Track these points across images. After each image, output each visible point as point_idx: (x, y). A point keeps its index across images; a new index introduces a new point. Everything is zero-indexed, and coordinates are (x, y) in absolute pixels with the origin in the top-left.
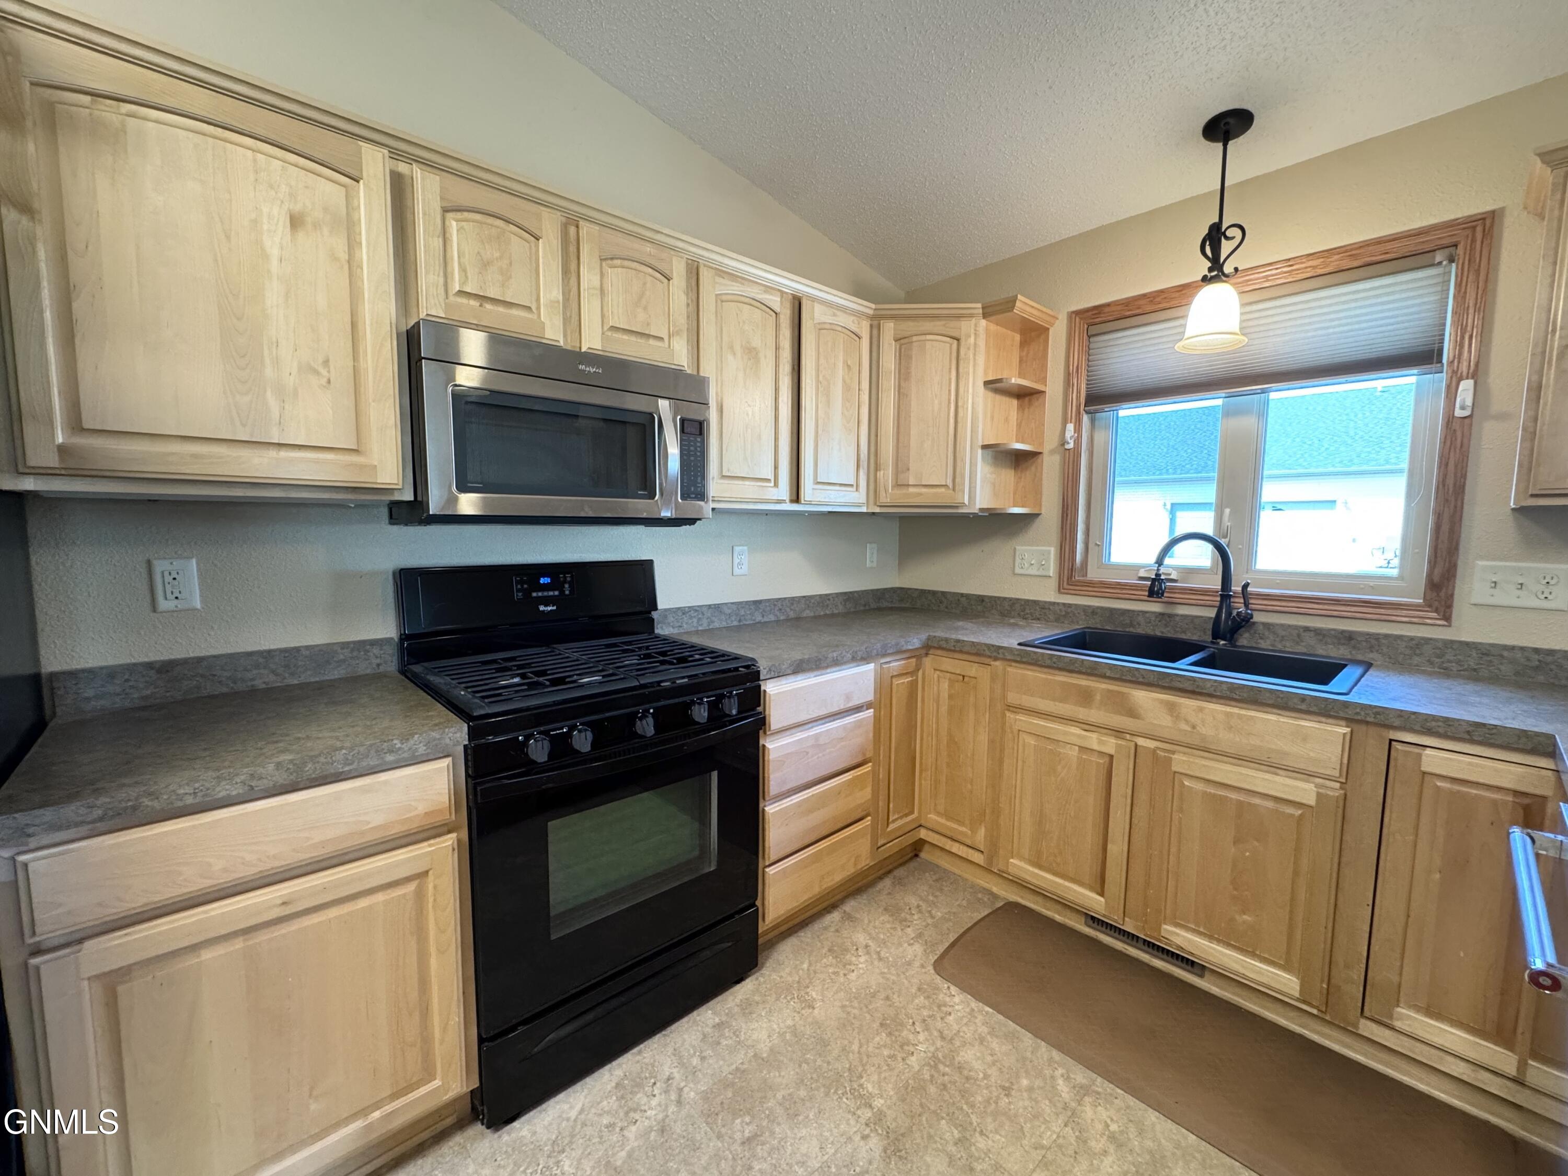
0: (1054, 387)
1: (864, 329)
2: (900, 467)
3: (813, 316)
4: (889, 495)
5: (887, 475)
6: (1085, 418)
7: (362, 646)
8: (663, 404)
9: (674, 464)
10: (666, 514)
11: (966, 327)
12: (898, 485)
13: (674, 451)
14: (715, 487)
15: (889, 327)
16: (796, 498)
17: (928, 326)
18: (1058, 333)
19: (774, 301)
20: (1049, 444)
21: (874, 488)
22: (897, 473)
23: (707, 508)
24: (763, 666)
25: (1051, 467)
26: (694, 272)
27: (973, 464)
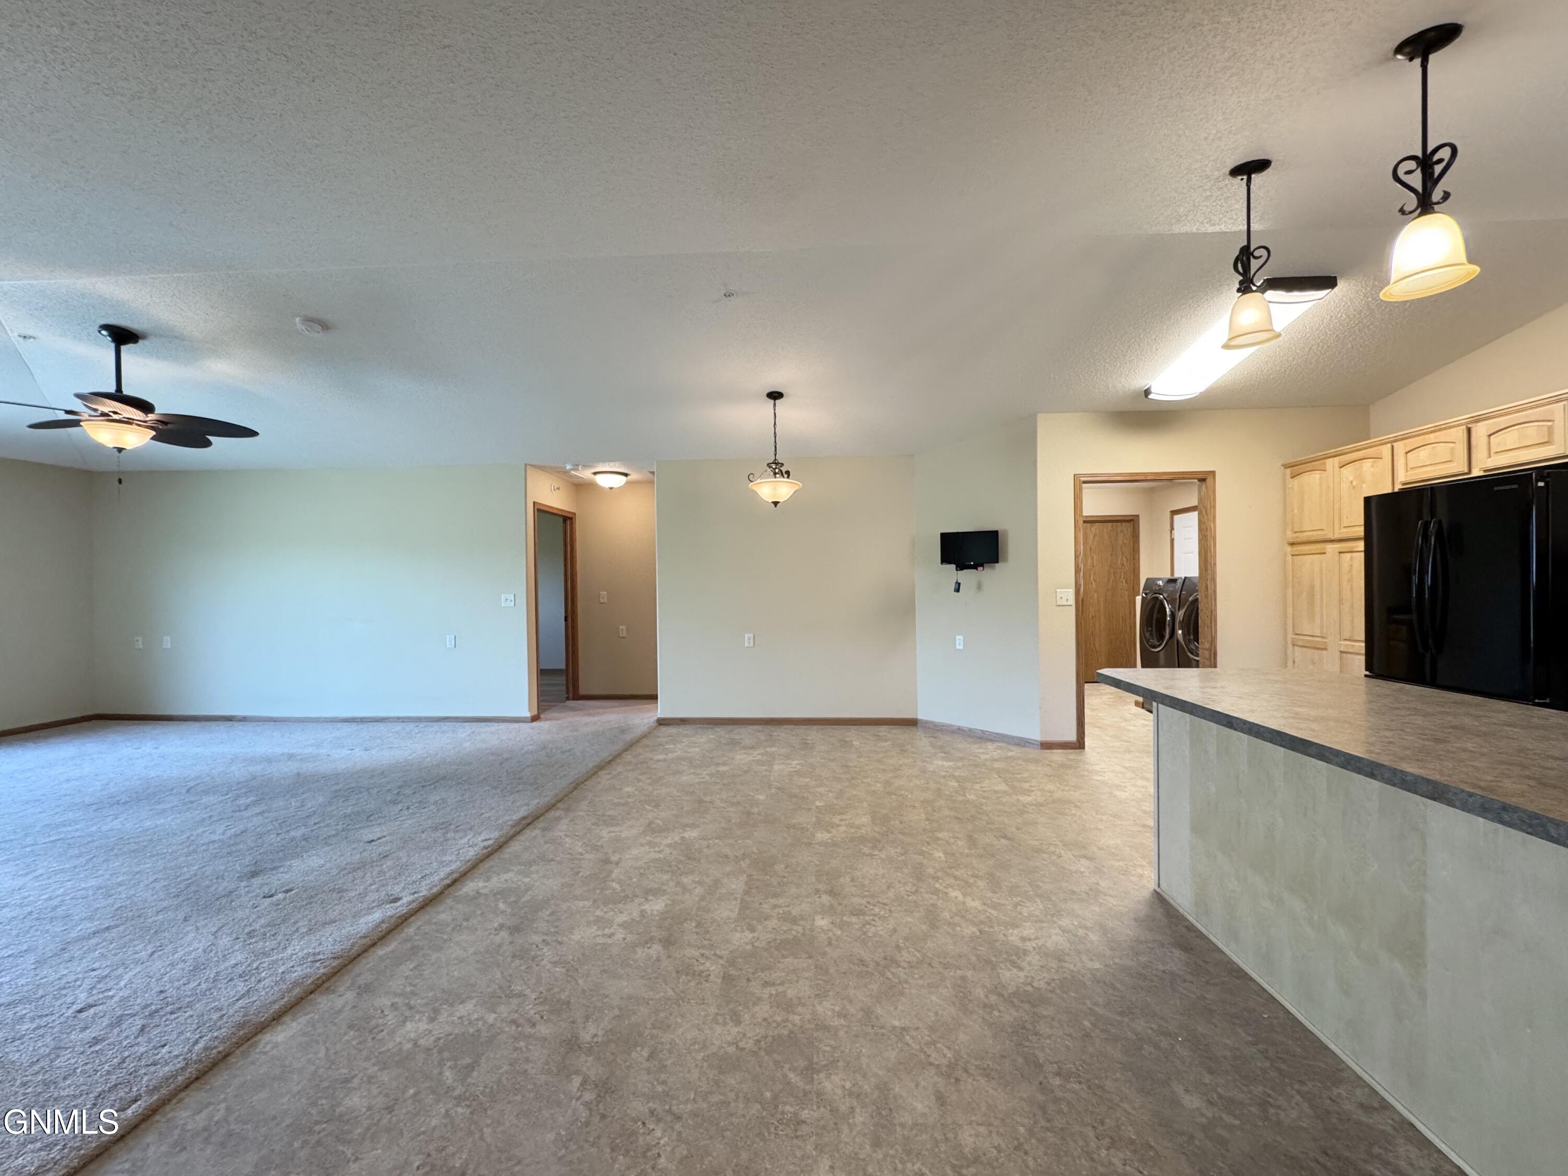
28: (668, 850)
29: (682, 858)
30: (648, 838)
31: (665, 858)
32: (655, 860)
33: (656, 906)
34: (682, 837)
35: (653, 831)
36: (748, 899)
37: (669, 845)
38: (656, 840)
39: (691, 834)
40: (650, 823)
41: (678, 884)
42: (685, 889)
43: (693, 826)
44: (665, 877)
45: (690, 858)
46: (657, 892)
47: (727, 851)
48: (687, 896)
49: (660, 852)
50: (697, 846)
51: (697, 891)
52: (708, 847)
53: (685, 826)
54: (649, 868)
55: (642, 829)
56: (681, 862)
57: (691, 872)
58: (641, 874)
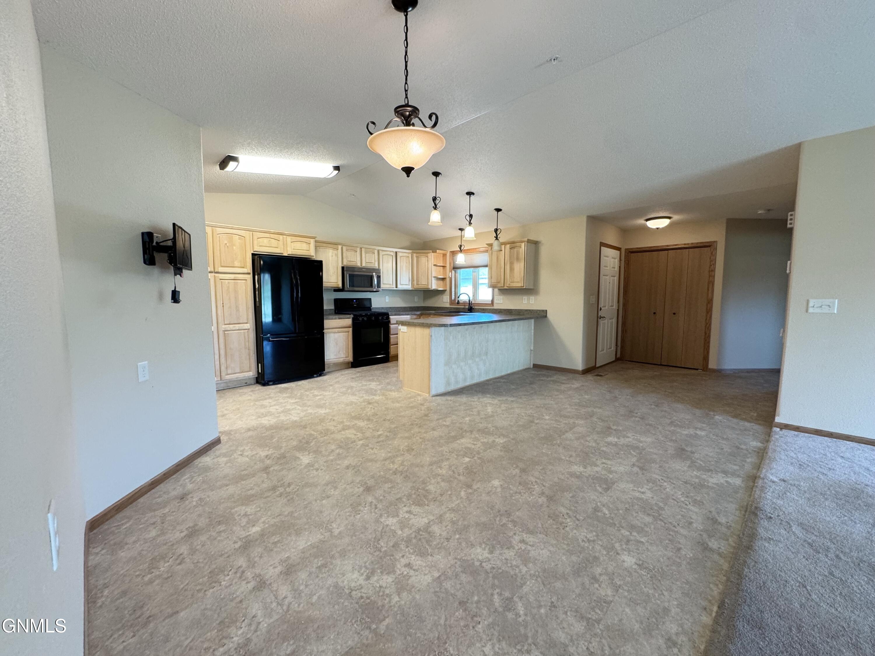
0: (448, 266)
1: (410, 256)
2: (418, 281)
3: (399, 255)
4: (416, 286)
5: (415, 282)
6: (453, 272)
7: (330, 310)
8: (374, 274)
9: (376, 282)
10: (375, 290)
11: (429, 255)
12: (417, 284)
13: (376, 280)
14: (382, 286)
15: (415, 255)
16: (397, 287)
17: (422, 254)
18: (448, 254)
19: (392, 253)
20: (447, 277)
21: (413, 285)
22: (417, 282)
23: (380, 289)
24: (390, 313)
25: (448, 280)
26: (378, 251)
27: (431, 280)
28: (599, 462)
29: (591, 455)
30: (611, 476)
31: (602, 458)
32: (608, 459)
33: (610, 439)
34: (586, 468)
35: (606, 481)
36: (568, 430)
37: (596, 465)
38: (604, 472)
39: (577, 469)
40: (607, 489)
41: (598, 444)
42: (595, 441)
43: (572, 475)
44: (604, 449)
45: (587, 453)
46: (609, 444)
47: (561, 450)
48: (595, 438)
49: (603, 463)
50: (578, 459)
51: (590, 438)
52: (571, 456)
53: (578, 477)
54: (613, 456)
55: (615, 486)
56: (592, 453)
57: (588, 446)
58: (618, 454)
